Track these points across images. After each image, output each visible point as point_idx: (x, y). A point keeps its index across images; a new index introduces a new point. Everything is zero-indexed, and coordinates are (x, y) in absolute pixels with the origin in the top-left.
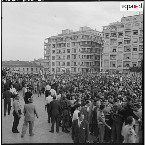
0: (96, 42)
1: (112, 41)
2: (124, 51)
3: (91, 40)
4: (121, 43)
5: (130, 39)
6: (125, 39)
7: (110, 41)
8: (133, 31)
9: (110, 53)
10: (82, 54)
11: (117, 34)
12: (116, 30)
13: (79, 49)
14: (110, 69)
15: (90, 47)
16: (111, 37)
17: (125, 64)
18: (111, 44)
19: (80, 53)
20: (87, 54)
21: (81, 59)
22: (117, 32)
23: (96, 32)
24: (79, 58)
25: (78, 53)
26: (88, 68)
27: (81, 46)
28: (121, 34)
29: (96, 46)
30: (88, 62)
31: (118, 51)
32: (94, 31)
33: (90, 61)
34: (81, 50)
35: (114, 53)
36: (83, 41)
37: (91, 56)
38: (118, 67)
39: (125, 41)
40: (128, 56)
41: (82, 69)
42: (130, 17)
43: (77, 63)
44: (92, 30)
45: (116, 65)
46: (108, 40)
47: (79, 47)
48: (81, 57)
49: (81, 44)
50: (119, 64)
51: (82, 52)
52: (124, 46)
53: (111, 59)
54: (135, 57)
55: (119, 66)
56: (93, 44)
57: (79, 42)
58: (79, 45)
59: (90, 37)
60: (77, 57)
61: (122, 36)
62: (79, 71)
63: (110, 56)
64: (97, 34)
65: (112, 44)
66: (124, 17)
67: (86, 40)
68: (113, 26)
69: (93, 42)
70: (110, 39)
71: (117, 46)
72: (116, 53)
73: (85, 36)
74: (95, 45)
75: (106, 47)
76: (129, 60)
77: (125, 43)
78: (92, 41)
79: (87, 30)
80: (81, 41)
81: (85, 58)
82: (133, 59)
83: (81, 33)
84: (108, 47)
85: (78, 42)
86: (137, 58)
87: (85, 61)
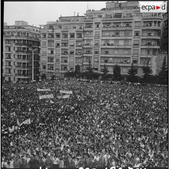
0: (34, 40)
1: (50, 42)
2: (62, 54)
3: (27, 39)
4: (58, 45)
5: (67, 42)
6: (62, 41)
7: (47, 42)
8: (70, 33)
9: (47, 55)
10: (18, 54)
11: (55, 36)
12: (53, 30)
13: (14, 48)
14: (48, 72)
15: (26, 47)
16: (48, 38)
17: (63, 67)
18: (48, 46)
19: (16, 53)
20: (23, 54)
21: (16, 59)
22: (54, 33)
23: (34, 28)
24: (14, 57)
25: (13, 52)
26: (24, 69)
27: (16, 44)
28: (58, 36)
29: (34, 45)
30: (24, 63)
31: (56, 54)
32: (32, 27)
33: (26, 62)
34: (16, 49)
35: (52, 55)
36: (18, 39)
37: (28, 56)
38: (55, 70)
39: (62, 43)
40: (65, 59)
41: (18, 70)
42: (68, 18)
43: (12, 64)
44: (29, 26)
45: (54, 68)
46: (45, 41)
47: (14, 45)
48: (16, 57)
49: (16, 42)
50: (57, 67)
51: (17, 51)
52: (62, 49)
53: (48, 61)
54: (72, 60)
55: (57, 69)
56: (30, 42)
57: (14, 40)
58: (14, 43)
59: (26, 34)
60: (12, 56)
61: (59, 38)
62: (14, 72)
63: (47, 58)
64: (35, 30)
65: (50, 45)
66: (62, 16)
67: (22, 39)
68: (51, 26)
69: (30, 41)
70: (47, 40)
71: (54, 48)
72: (54, 56)
73: (20, 33)
74: (32, 44)
75: (44, 49)
76: (66, 64)
77: (62, 46)
78: (29, 39)
79: (24, 25)
80: (16, 38)
81: (21, 58)
82: (70, 62)
83: (15, 28)
85: (12, 40)
86: (74, 62)
87: (20, 62)
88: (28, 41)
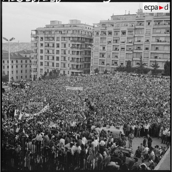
0: (86, 37)
1: (102, 39)
2: (113, 50)
3: (81, 36)
4: (110, 42)
5: (118, 39)
6: (114, 38)
7: (100, 39)
8: (122, 31)
9: (99, 51)
10: (72, 50)
11: (107, 33)
12: (106, 28)
13: (69, 44)
14: (100, 67)
15: (80, 43)
16: (101, 35)
17: (114, 62)
18: (101, 43)
19: (71, 49)
20: (77, 50)
21: (71, 54)
22: (107, 31)
23: (86, 26)
24: (69, 53)
25: (68, 48)
26: (78, 64)
27: (71, 41)
28: (110, 33)
30: (78, 58)
31: (108, 50)
32: (85, 25)
33: (80, 57)
34: (71, 46)
35: (104, 51)
36: (73, 36)
37: (81, 52)
38: (107, 65)
39: (114, 40)
40: (116, 55)
41: (72, 65)
42: (120, 16)
43: (67, 59)
44: (82, 24)
45: (105, 63)
46: (98, 38)
47: (69, 42)
48: (71, 53)
49: (71, 39)
50: (108, 63)
51: (72, 48)
52: (113, 45)
53: (100, 57)
54: (122, 56)
55: (108, 64)
56: (83, 39)
57: (69, 37)
58: (69, 40)
59: (80, 32)
60: (67, 52)
61: (111, 35)
62: (69, 66)
63: (99, 54)
64: (87, 28)
65: (102, 42)
66: (114, 15)
67: (76, 36)
68: (103, 24)
69: (83, 38)
70: (100, 37)
71: (106, 44)
72: (105, 52)
73: (75, 31)
74: (85, 41)
75: (97, 45)
76: (117, 59)
77: (113, 43)
79: (78, 23)
80: (71, 36)
81: (75, 54)
82: (120, 58)
83: (70, 26)
84: (98, 45)
85: (67, 37)
86: (124, 58)
87: (75, 57)
88: (81, 38)
